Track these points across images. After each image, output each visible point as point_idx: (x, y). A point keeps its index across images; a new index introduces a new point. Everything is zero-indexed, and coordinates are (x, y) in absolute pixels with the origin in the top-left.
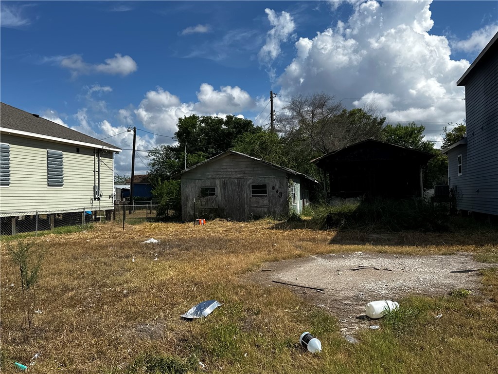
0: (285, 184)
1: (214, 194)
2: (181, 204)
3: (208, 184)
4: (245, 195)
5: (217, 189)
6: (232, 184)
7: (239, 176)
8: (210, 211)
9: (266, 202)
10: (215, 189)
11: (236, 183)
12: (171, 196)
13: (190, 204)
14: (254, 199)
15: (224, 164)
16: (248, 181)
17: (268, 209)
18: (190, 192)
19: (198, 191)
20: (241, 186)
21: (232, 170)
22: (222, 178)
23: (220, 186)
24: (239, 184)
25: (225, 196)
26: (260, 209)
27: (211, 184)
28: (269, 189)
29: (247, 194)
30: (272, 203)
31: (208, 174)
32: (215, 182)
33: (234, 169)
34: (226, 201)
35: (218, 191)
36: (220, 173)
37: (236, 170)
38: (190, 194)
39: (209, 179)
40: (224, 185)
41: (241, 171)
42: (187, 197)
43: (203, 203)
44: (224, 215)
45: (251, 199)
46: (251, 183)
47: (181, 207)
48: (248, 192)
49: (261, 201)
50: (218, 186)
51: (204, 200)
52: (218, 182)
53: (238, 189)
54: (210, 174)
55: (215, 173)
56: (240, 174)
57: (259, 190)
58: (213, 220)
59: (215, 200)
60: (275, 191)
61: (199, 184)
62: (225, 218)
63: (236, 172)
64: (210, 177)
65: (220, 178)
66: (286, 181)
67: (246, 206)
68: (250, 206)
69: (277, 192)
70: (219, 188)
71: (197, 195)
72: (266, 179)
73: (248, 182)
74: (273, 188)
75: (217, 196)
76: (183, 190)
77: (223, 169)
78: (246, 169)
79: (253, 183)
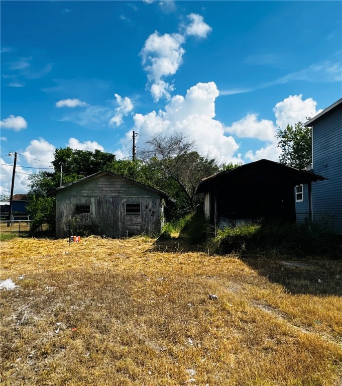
0: (158, 204)
1: (89, 212)
2: (55, 220)
3: (83, 201)
4: (119, 213)
5: (92, 207)
6: (106, 202)
7: (114, 194)
8: (84, 228)
9: (139, 220)
10: (89, 206)
11: (110, 201)
12: (45, 212)
13: (64, 220)
14: (128, 218)
15: (100, 183)
16: (123, 199)
17: (141, 227)
18: (65, 209)
19: (72, 207)
20: (116, 204)
21: (108, 189)
22: (97, 197)
23: (95, 204)
24: (113, 202)
25: (99, 213)
26: (134, 226)
27: (86, 202)
28: (142, 208)
29: (121, 212)
30: (145, 221)
31: (83, 192)
32: (90, 200)
33: (109, 188)
34: (100, 218)
35: (93, 209)
36: (96, 191)
37: (111, 189)
38: (65, 211)
39: (84, 196)
40: (99, 204)
41: (116, 190)
42: (62, 214)
43: (78, 220)
44: (98, 232)
45: (125, 218)
46: (125, 202)
47: (55, 222)
48: (122, 210)
49: (135, 219)
50: (93, 204)
51: (78, 217)
52: (93, 200)
53: (112, 207)
54: (85, 192)
55: (90, 192)
56: (115, 193)
57: (133, 209)
58: (87, 236)
59: (90, 217)
60: (148, 210)
61: (74, 201)
62: (99, 235)
63: (111, 191)
64: (85, 194)
65: (95, 197)
66: (158, 201)
67: (120, 223)
68: (123, 224)
69: (150, 211)
70: (94, 206)
71: (72, 212)
72: (140, 199)
73: (123, 201)
74: (147, 207)
75: (92, 213)
76: (58, 206)
77: (98, 188)
78: (121, 189)
79: (127, 202)
